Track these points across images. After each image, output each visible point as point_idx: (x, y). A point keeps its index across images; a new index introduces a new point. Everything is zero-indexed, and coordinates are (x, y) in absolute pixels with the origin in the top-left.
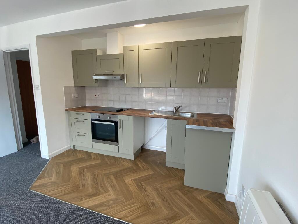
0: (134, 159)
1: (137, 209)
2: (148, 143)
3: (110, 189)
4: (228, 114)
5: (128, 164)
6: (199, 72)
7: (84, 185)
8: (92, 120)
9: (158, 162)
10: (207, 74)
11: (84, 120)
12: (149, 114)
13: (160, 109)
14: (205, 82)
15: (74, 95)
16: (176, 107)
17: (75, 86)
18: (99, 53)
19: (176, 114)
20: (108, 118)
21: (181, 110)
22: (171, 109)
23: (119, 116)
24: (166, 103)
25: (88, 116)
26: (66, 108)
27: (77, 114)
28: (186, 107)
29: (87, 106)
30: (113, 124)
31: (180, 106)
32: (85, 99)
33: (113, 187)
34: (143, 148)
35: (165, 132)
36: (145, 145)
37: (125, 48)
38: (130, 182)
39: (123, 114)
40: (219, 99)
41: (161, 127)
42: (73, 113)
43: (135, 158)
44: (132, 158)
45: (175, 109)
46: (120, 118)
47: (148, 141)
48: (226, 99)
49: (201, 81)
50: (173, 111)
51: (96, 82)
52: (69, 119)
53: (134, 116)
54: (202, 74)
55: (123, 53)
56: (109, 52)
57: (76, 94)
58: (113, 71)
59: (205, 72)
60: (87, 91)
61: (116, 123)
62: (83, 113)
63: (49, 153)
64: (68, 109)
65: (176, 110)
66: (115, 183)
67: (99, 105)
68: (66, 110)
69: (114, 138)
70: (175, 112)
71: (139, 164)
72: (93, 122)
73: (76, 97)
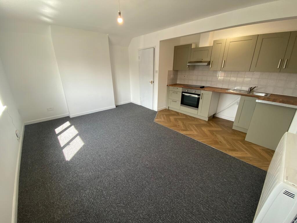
1: (210, 141)
2: (219, 113)
3: (193, 130)
5: (203, 122)
6: (280, 60)
7: (179, 126)
8: (183, 92)
10: (288, 62)
11: (177, 92)
12: (226, 91)
13: (236, 88)
14: (284, 68)
15: (172, 76)
16: (251, 88)
17: (173, 70)
18: (193, 46)
19: (250, 93)
20: (194, 92)
21: (257, 90)
22: (246, 88)
23: (202, 91)
24: (242, 84)
25: (180, 90)
27: (173, 88)
28: (261, 88)
29: (177, 83)
31: (256, 87)
32: (177, 79)
33: (196, 130)
34: (214, 116)
35: (237, 107)
36: (217, 114)
37: (214, 41)
38: (205, 130)
39: (205, 90)
41: (234, 103)
42: (171, 87)
43: (209, 120)
44: (207, 120)
46: (202, 92)
47: (220, 111)
49: (280, 67)
50: (248, 90)
51: (188, 68)
52: (168, 91)
53: (213, 92)
54: (282, 61)
55: (212, 45)
56: (201, 45)
57: (173, 76)
58: (202, 59)
59: (286, 60)
60: (179, 73)
62: (178, 88)
63: (158, 108)
65: (251, 90)
66: (196, 129)
67: (186, 83)
68: (167, 85)
69: (195, 105)
71: (211, 124)
72: (183, 93)
73: (173, 77)
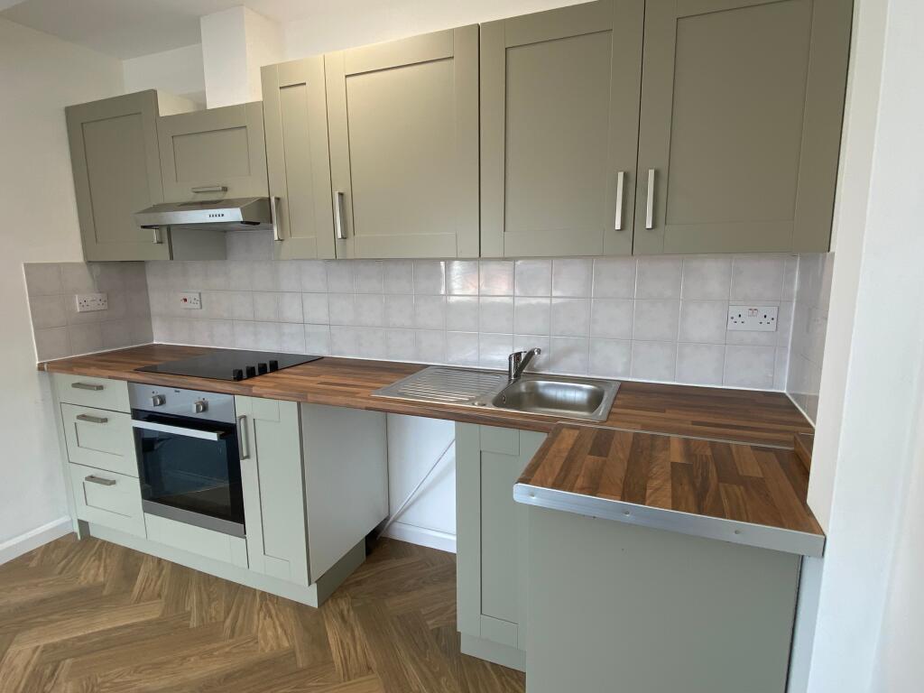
0: (315, 605)
4: (785, 391)
5: (280, 631)
6: (621, 174)
9: (429, 623)
10: (663, 185)
11: (103, 414)
14: (649, 225)
15: (84, 299)
16: (520, 352)
17: (89, 263)
21: (549, 364)
22: (499, 358)
24: (476, 331)
26: (40, 359)
27: (76, 385)
28: (568, 352)
29: (155, 343)
30: (213, 436)
31: (532, 353)
32: (147, 317)
36: (394, 521)
37: (266, 72)
40: (734, 311)
42: (65, 380)
45: (516, 363)
46: (242, 407)
48: (772, 312)
49: (629, 222)
50: (507, 370)
51: (160, 242)
52: (56, 406)
53: (302, 401)
54: (632, 183)
55: (261, 99)
57: (96, 296)
58: (225, 189)
59: (651, 173)
60: (152, 281)
61: (228, 432)
62: (100, 381)
64: (48, 363)
65: (522, 364)
67: (201, 339)
68: (41, 368)
69: (226, 501)
70: (515, 376)
71: (330, 634)
73: (93, 306)
